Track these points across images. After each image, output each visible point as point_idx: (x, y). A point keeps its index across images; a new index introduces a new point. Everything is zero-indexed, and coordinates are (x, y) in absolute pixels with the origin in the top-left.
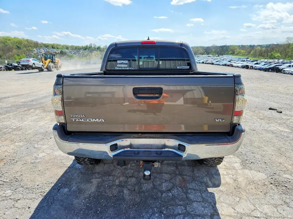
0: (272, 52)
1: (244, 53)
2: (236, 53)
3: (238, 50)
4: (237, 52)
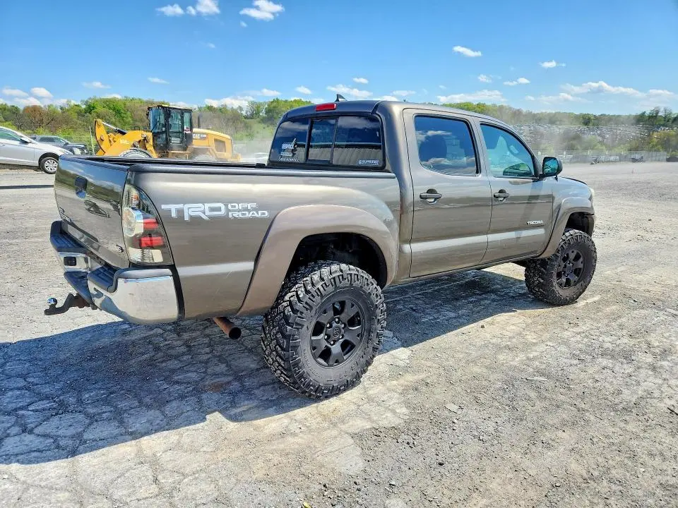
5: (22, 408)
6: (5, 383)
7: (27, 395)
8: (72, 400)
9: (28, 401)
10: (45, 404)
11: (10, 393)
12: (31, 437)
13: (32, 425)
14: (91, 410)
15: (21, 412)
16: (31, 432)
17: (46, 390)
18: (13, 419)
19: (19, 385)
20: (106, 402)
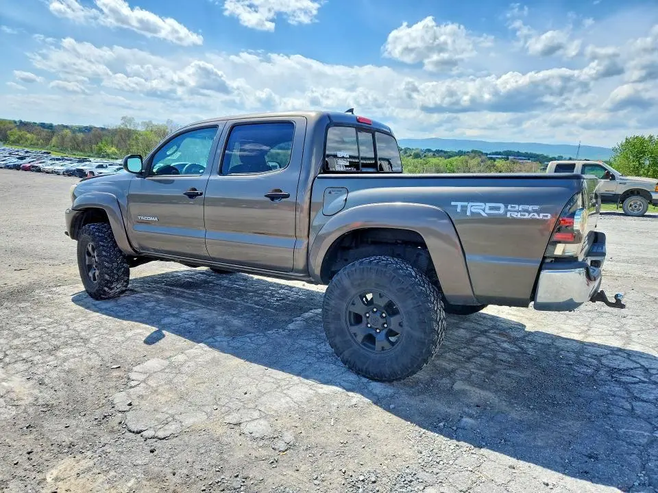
0: (100, 144)
1: (35, 141)
2: (12, 138)
3: (17, 133)
4: (16, 137)
5: (644, 382)
6: (654, 410)
7: (636, 391)
8: (602, 373)
9: (637, 386)
10: (624, 379)
11: (652, 397)
12: (643, 364)
13: (641, 369)
14: (595, 362)
15: (645, 380)
16: (643, 367)
17: (617, 389)
18: (653, 378)
19: (640, 403)
20: (580, 362)
